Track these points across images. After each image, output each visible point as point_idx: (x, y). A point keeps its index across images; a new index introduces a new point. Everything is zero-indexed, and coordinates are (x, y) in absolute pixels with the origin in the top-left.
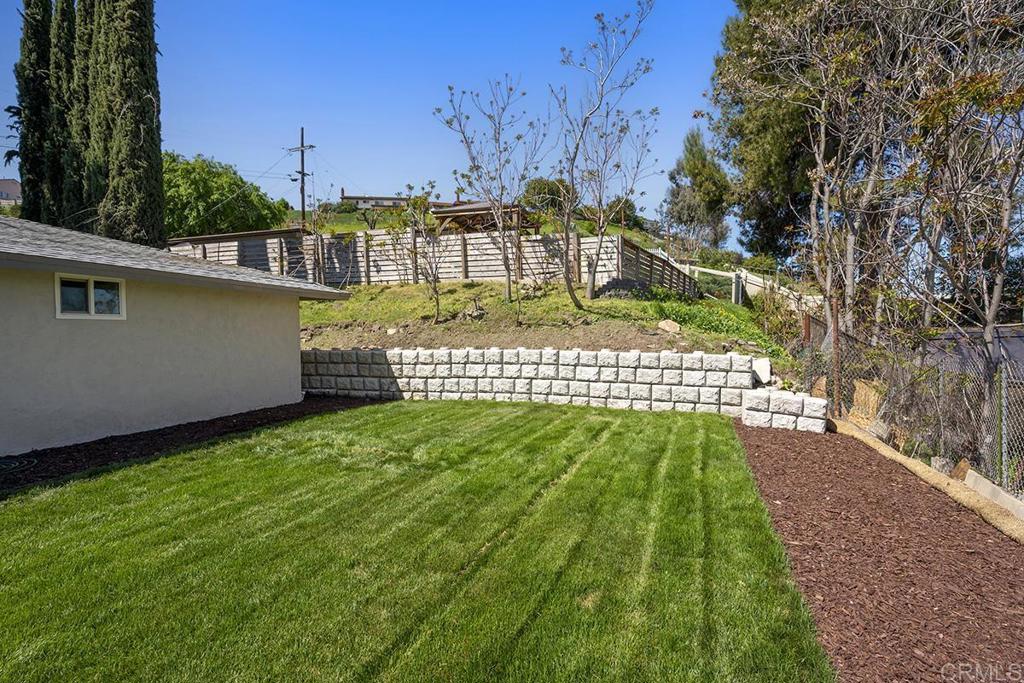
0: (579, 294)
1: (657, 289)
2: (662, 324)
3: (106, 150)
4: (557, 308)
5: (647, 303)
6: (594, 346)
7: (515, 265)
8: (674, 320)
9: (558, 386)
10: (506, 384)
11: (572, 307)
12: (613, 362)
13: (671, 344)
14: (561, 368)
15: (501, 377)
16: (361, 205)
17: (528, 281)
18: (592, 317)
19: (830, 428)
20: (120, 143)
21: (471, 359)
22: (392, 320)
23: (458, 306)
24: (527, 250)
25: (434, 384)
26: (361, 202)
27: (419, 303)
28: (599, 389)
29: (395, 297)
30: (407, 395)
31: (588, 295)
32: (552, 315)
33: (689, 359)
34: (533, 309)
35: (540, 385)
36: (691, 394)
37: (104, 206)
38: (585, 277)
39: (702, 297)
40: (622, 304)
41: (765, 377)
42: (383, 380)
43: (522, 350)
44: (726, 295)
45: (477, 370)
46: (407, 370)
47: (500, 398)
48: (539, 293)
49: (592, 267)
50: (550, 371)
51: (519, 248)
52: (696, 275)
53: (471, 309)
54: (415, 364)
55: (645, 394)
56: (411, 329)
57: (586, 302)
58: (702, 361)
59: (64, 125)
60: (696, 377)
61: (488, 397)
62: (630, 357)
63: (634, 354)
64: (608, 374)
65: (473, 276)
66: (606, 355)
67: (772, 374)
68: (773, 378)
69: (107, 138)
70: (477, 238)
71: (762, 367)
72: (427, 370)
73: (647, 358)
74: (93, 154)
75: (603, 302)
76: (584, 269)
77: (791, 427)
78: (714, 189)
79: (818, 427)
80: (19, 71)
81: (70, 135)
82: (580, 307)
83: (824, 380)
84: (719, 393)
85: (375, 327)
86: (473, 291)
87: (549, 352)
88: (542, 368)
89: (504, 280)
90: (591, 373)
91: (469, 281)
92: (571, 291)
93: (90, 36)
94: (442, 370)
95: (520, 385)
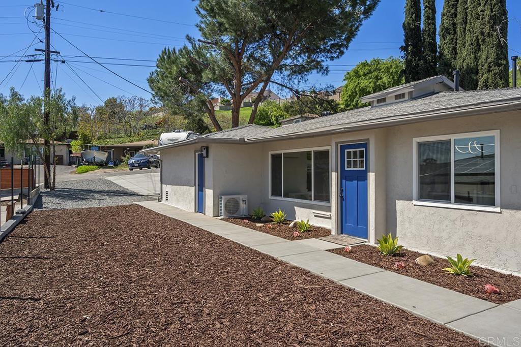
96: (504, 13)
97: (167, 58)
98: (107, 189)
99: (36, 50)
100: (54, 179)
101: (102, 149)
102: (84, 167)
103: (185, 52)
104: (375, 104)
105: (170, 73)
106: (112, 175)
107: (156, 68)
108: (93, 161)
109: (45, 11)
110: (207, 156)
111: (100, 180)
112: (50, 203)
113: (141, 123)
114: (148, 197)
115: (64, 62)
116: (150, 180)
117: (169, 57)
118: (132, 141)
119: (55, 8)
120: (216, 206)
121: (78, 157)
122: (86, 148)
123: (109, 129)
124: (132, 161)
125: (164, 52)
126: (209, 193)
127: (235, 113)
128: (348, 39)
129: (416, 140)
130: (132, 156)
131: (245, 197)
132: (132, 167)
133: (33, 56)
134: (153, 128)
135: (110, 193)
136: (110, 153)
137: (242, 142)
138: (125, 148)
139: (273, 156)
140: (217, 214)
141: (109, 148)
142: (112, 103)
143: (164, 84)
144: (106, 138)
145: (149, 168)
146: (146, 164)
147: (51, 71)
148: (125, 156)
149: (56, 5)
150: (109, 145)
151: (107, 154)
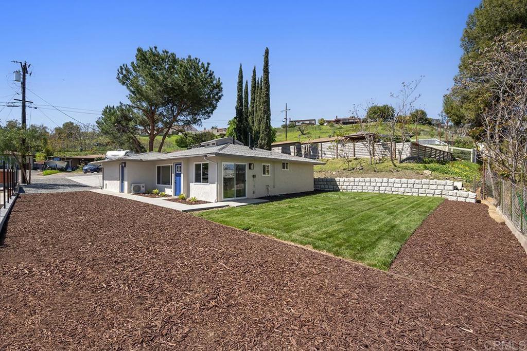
0: (395, 162)
1: (426, 159)
2: (425, 171)
3: (259, 127)
4: (388, 167)
5: (420, 165)
6: (400, 178)
7: (372, 153)
8: (430, 170)
9: (388, 189)
10: (372, 188)
11: (393, 166)
12: (406, 182)
13: (427, 177)
14: (389, 184)
15: (370, 186)
16: (297, 124)
17: (376, 157)
18: (400, 169)
19: (478, 202)
20: (263, 126)
21: (346, 181)
22: (334, 170)
23: (354, 166)
24: (376, 148)
25: (349, 188)
26: (297, 123)
27: (341, 165)
28: (402, 190)
29: (332, 163)
30: (341, 190)
31: (399, 162)
32: (386, 168)
33: (431, 182)
34: (379, 167)
35: (382, 188)
36: (432, 192)
37: (260, 141)
38: (398, 156)
39: (455, 159)
40: (410, 165)
41: (460, 187)
42: (334, 186)
43: (376, 178)
44: (468, 159)
45: (363, 184)
46: (341, 183)
47: (370, 191)
48: (381, 162)
49: (400, 153)
50: (386, 184)
51: (373, 146)
52: (452, 150)
53: (359, 167)
55: (417, 191)
56: (340, 172)
57: (398, 165)
58: (436, 182)
59: (247, 121)
60: (434, 187)
61: (366, 191)
62: (412, 181)
63: (413, 180)
64: (404, 185)
65: (357, 156)
66: (404, 180)
67: (462, 186)
68: (463, 188)
69: (260, 124)
70: (359, 145)
71: (459, 185)
72: (348, 184)
73: (417, 181)
74: (255, 128)
75: (404, 164)
76: (397, 153)
77: (464, 201)
78: (457, 118)
79: (473, 201)
80: (237, 108)
81: (249, 123)
82: (395, 166)
83: (480, 189)
84: (442, 192)
85: (329, 172)
86: (357, 161)
87: (385, 179)
88: (383, 184)
89: (369, 157)
90: (399, 185)
91: (355, 157)
92: (392, 161)
93: (254, 98)
94: (352, 184)
95: (376, 188)
96: (269, 110)
97: (108, 112)
98: (68, 184)
99: (15, 99)
100: (30, 178)
101: (63, 159)
102: (48, 171)
103: (120, 108)
104: (211, 145)
105: (110, 120)
106: (71, 176)
107: (102, 115)
108: (55, 167)
109: (22, 76)
110: (125, 166)
111: (62, 179)
112: (28, 191)
113: (94, 141)
114: (95, 188)
115: (36, 108)
116: (98, 179)
117: (110, 110)
118: (87, 154)
119: (29, 74)
120: (129, 188)
121: (43, 164)
122: (50, 159)
123: (67, 145)
124: (86, 168)
125: (107, 108)
126: (126, 183)
127: (151, 144)
128: (213, 110)
129: (195, 163)
130: (86, 164)
131: (143, 185)
132: (86, 171)
133: (12, 103)
134: (103, 146)
135: (69, 186)
136: (68, 162)
137: (141, 161)
138: (80, 159)
139: (158, 167)
140: (129, 192)
141: (68, 159)
142: (69, 126)
143: (105, 126)
144: (65, 151)
145: (98, 172)
146: (97, 170)
147: (26, 118)
148: (81, 165)
149: (29, 72)
150: (67, 157)
151: (66, 163)
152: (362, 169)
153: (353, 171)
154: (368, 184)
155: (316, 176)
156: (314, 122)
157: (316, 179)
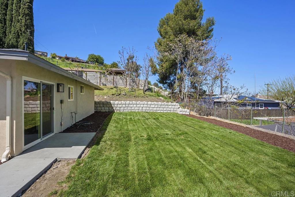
2: (160, 98)
14: (148, 105)
18: (148, 96)
25: (122, 108)
32: (140, 95)
35: (144, 108)
42: (109, 108)
46: (115, 106)
47: (137, 111)
54: (118, 104)
56: (110, 97)
61: (134, 111)
64: (156, 106)
66: (156, 103)
72: (120, 106)
76: (140, 86)
79: (189, 114)
82: (144, 93)
84: (174, 109)
85: (101, 96)
90: (153, 106)
91: (114, 86)
94: (124, 106)
95: (140, 108)
152: (126, 95)
153: (120, 96)
154: (135, 106)
155: (96, 99)
156: (46, 54)
157: (97, 102)
